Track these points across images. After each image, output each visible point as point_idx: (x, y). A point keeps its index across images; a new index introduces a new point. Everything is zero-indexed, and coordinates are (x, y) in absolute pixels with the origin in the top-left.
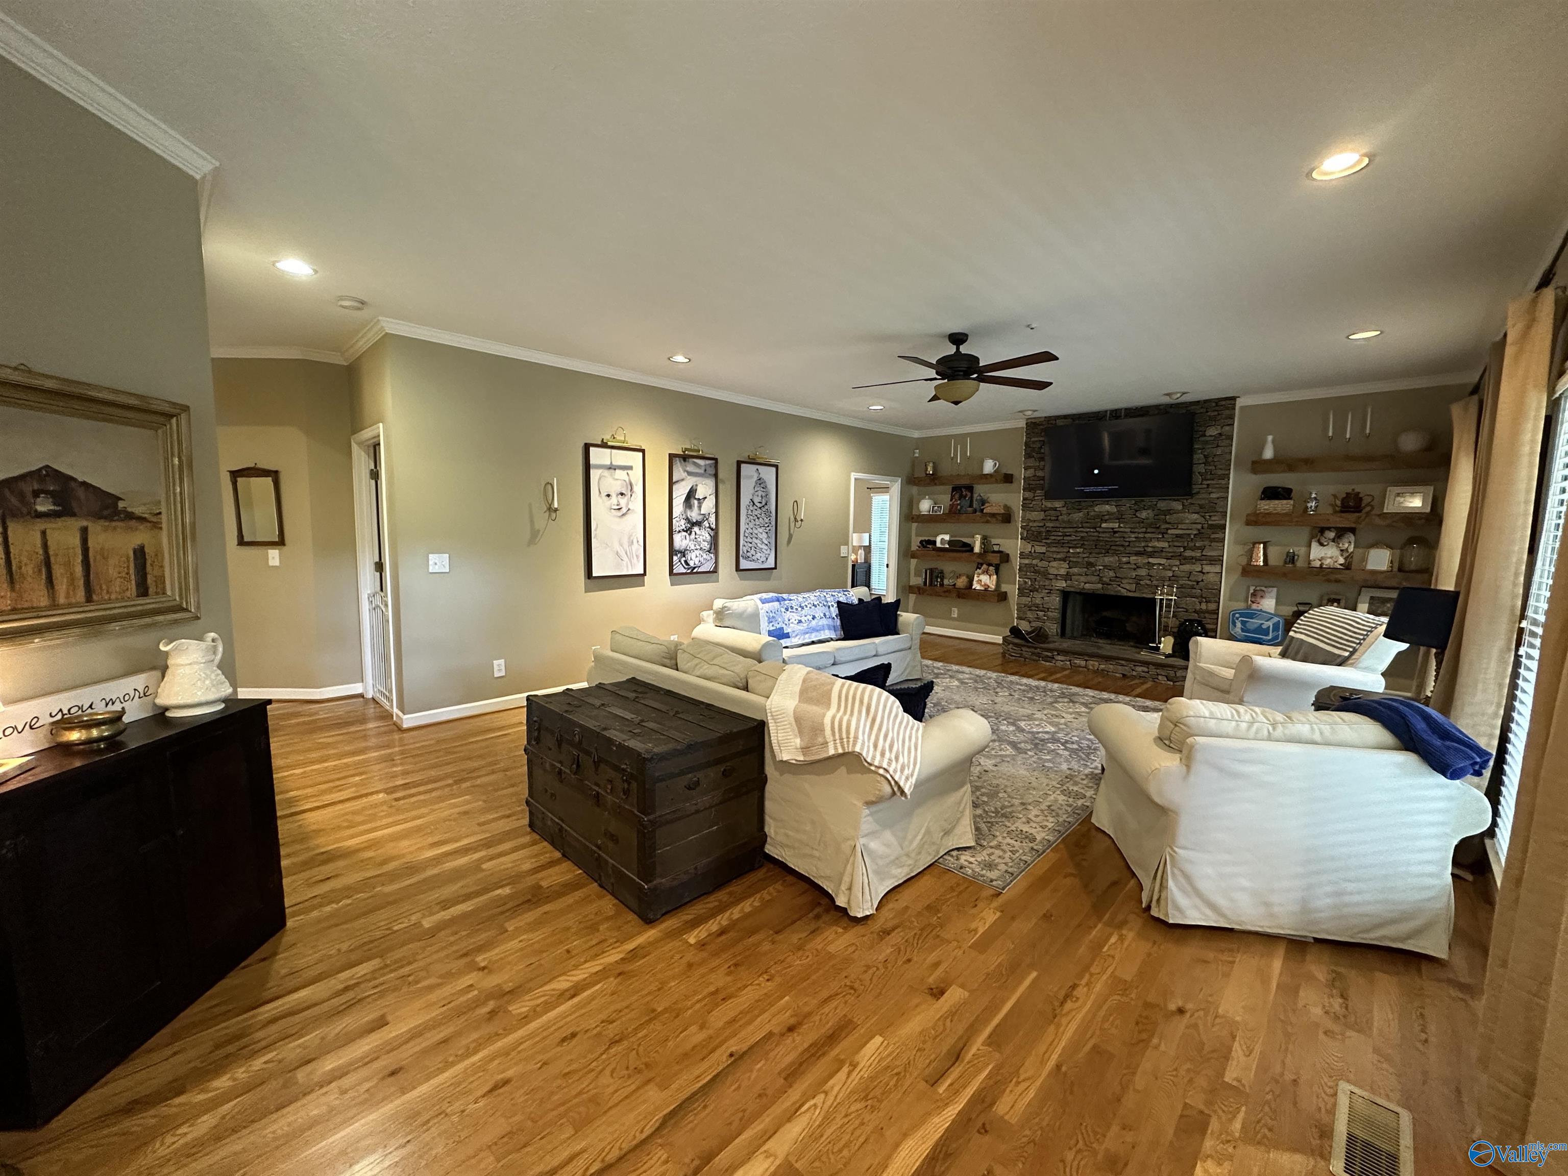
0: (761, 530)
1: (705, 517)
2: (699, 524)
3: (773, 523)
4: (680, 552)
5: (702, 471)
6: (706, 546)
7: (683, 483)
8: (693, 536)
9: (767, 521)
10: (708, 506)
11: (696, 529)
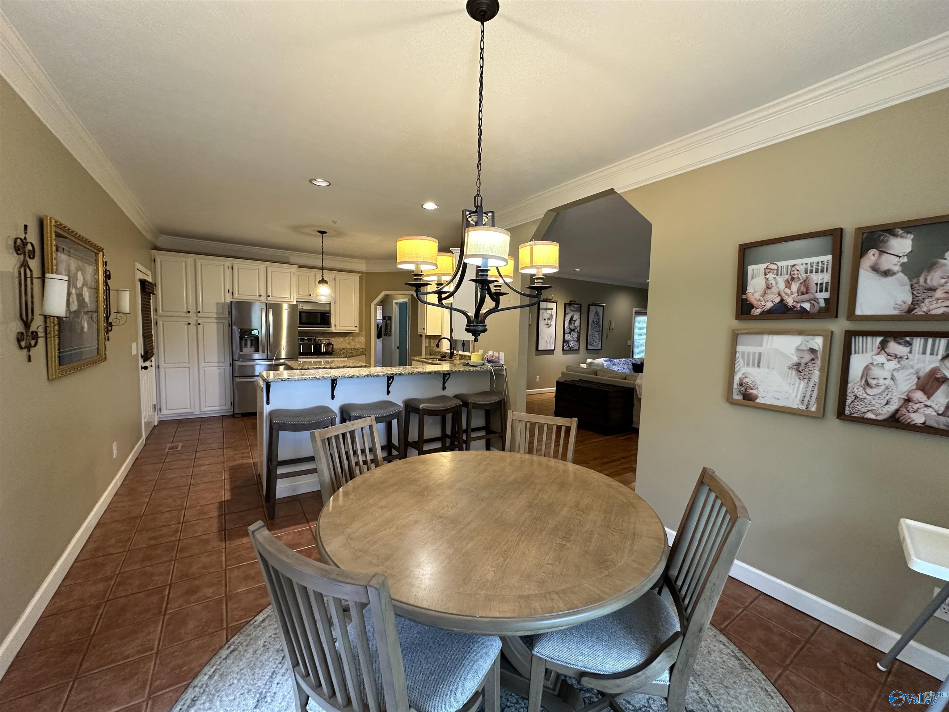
0: (596, 333)
1: (576, 327)
2: (573, 330)
3: (601, 330)
4: (566, 341)
5: (576, 309)
6: (576, 339)
7: (569, 314)
8: (571, 335)
9: (599, 329)
10: (577, 323)
11: (572, 332)
